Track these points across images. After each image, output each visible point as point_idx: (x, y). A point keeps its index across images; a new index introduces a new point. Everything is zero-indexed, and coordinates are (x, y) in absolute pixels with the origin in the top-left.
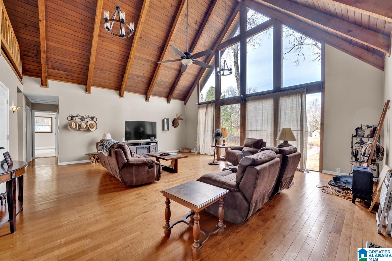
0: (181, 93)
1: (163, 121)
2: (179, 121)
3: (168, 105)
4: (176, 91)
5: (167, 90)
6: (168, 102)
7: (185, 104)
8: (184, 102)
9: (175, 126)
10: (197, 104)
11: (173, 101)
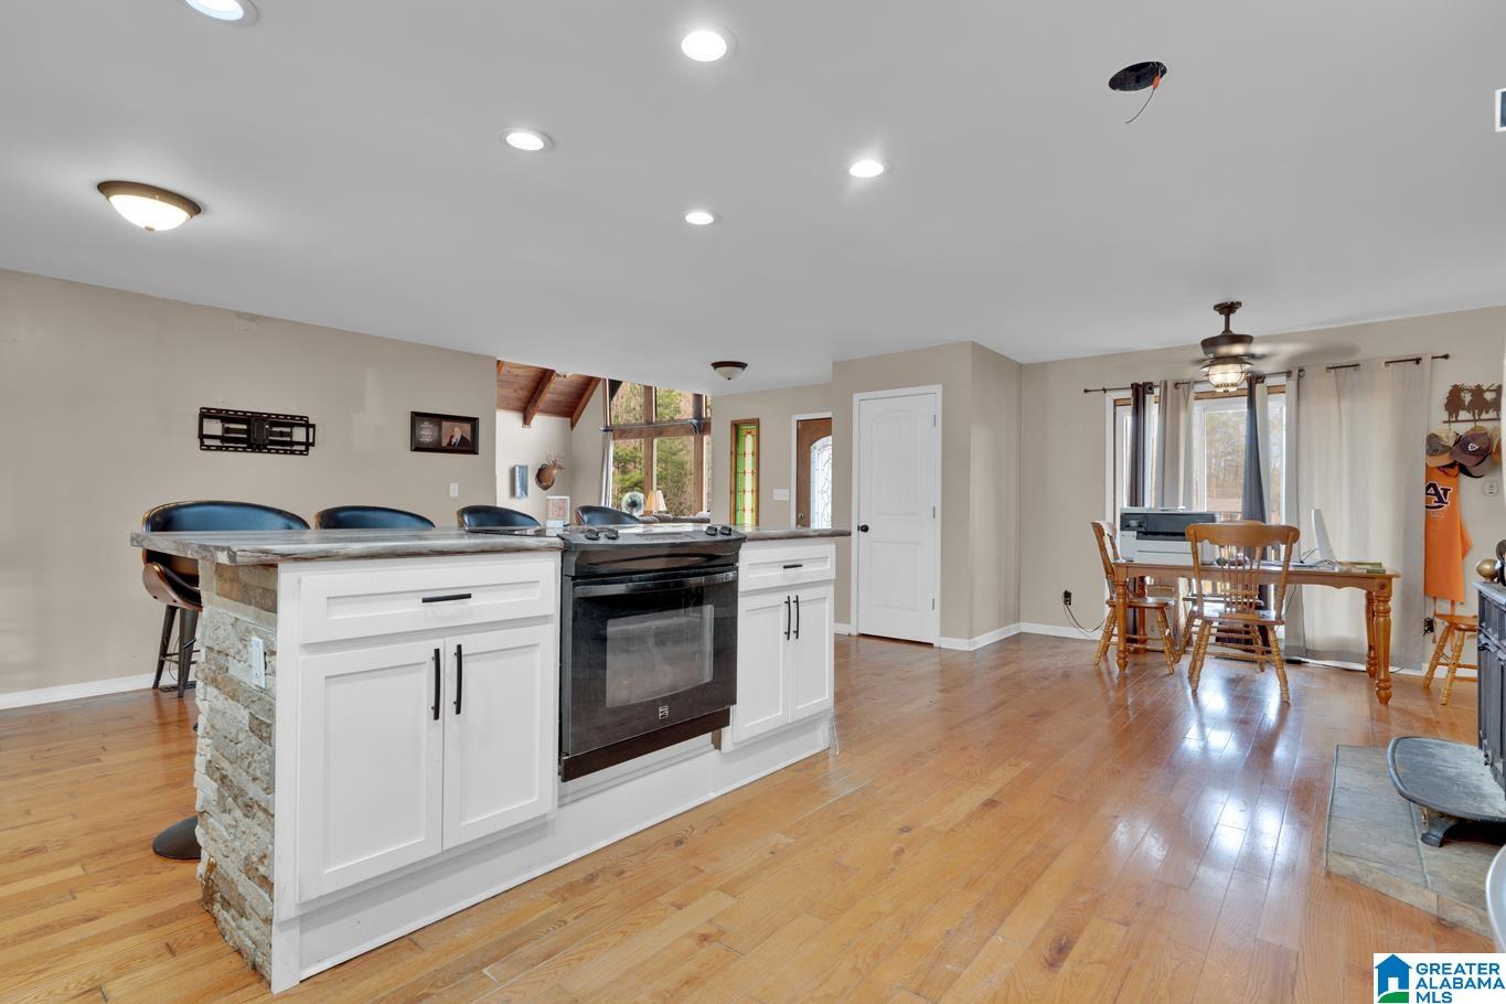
0: (561, 398)
1: (513, 471)
2: (555, 472)
3: (527, 430)
4: (548, 395)
5: (523, 394)
6: (526, 421)
7: (573, 425)
8: (569, 419)
9: (545, 484)
10: (602, 429)
11: (539, 420)
